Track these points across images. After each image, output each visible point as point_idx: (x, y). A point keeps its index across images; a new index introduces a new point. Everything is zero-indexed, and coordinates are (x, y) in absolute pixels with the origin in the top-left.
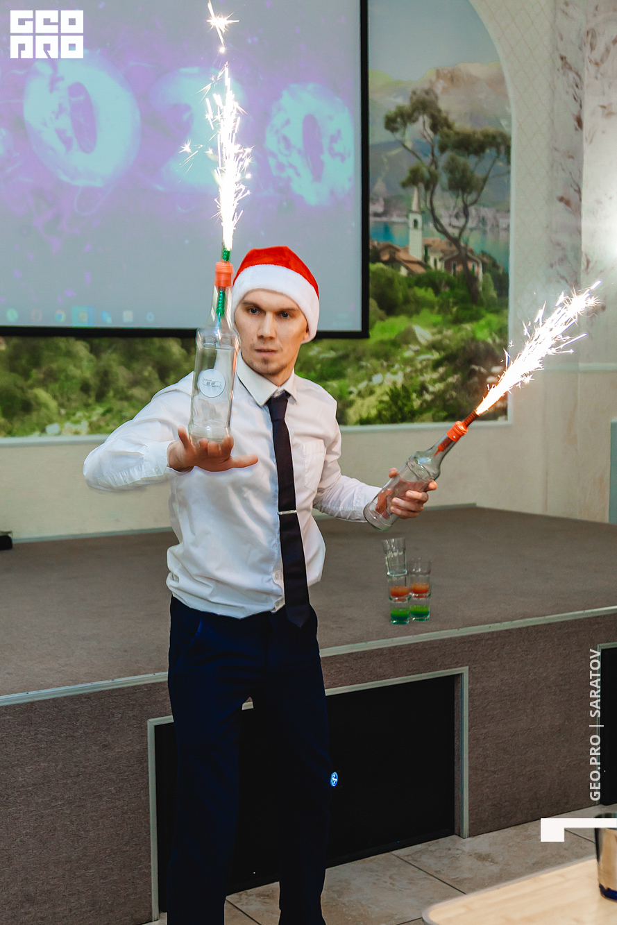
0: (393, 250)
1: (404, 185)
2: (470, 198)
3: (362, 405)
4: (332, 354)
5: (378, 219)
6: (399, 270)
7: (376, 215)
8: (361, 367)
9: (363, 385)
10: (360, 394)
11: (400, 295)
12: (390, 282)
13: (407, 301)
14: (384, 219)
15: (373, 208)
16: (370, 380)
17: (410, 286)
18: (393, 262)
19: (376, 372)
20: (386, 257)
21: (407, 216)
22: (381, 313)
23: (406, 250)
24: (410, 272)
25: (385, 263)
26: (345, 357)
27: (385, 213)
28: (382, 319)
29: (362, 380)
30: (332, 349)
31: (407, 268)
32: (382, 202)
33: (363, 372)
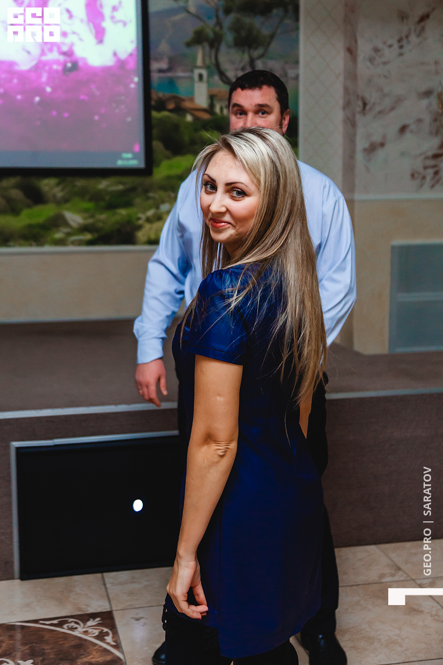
0: (178, 100)
1: (189, 45)
2: (256, 53)
3: (150, 229)
4: (120, 187)
5: (162, 75)
6: (184, 116)
7: (161, 71)
8: (148, 198)
9: (150, 213)
10: (148, 220)
11: (186, 138)
12: (176, 127)
13: (193, 142)
14: (169, 74)
15: (155, 66)
16: (158, 208)
17: (196, 130)
18: (180, 110)
19: (163, 202)
20: (171, 106)
21: (192, 71)
22: (168, 153)
23: (192, 99)
24: (196, 119)
25: (171, 111)
26: (133, 190)
27: (170, 69)
28: (168, 158)
29: (150, 208)
30: (120, 183)
31: (193, 115)
32: (166, 60)
33: (151, 202)
